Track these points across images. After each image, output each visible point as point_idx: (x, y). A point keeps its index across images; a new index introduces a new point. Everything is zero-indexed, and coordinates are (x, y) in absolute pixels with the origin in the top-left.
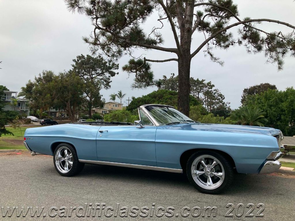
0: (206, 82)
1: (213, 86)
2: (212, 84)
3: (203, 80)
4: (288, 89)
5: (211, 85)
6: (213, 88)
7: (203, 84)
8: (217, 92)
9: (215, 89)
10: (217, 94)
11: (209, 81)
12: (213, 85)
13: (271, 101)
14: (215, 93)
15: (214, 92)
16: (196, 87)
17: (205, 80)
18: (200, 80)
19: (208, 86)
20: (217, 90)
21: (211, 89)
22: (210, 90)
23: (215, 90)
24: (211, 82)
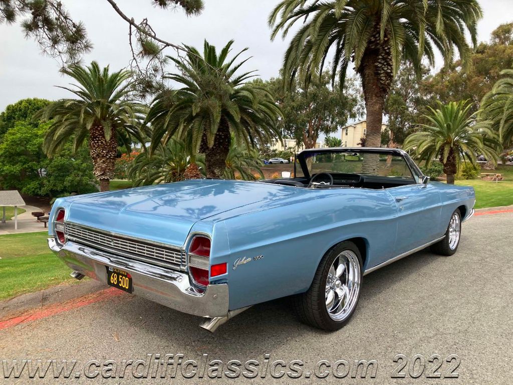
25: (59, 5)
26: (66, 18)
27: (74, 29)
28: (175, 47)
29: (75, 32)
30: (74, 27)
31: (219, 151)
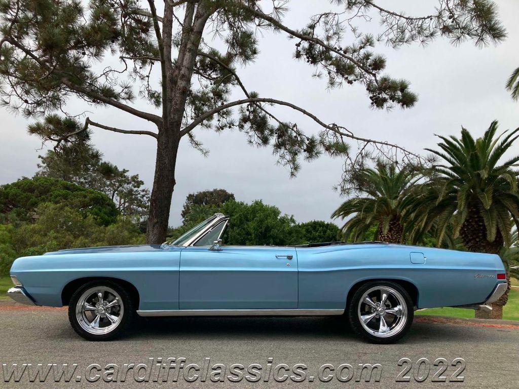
0: (129, 175)
1: (142, 183)
2: (139, 180)
3: (124, 170)
4: (256, 203)
5: (138, 182)
6: (142, 187)
7: (125, 177)
8: (147, 194)
9: (144, 188)
10: (147, 198)
11: (136, 174)
12: (141, 181)
13: (234, 217)
14: (143, 196)
15: (142, 193)
16: (111, 180)
17: (128, 171)
18: (120, 169)
19: (133, 183)
20: (146, 191)
21: (138, 187)
22: (135, 189)
23: (143, 191)
24: (138, 175)
25: (295, 125)
26: (299, 135)
27: (307, 142)
28: (372, 141)
29: (309, 143)
30: (308, 140)
31: (483, 244)
